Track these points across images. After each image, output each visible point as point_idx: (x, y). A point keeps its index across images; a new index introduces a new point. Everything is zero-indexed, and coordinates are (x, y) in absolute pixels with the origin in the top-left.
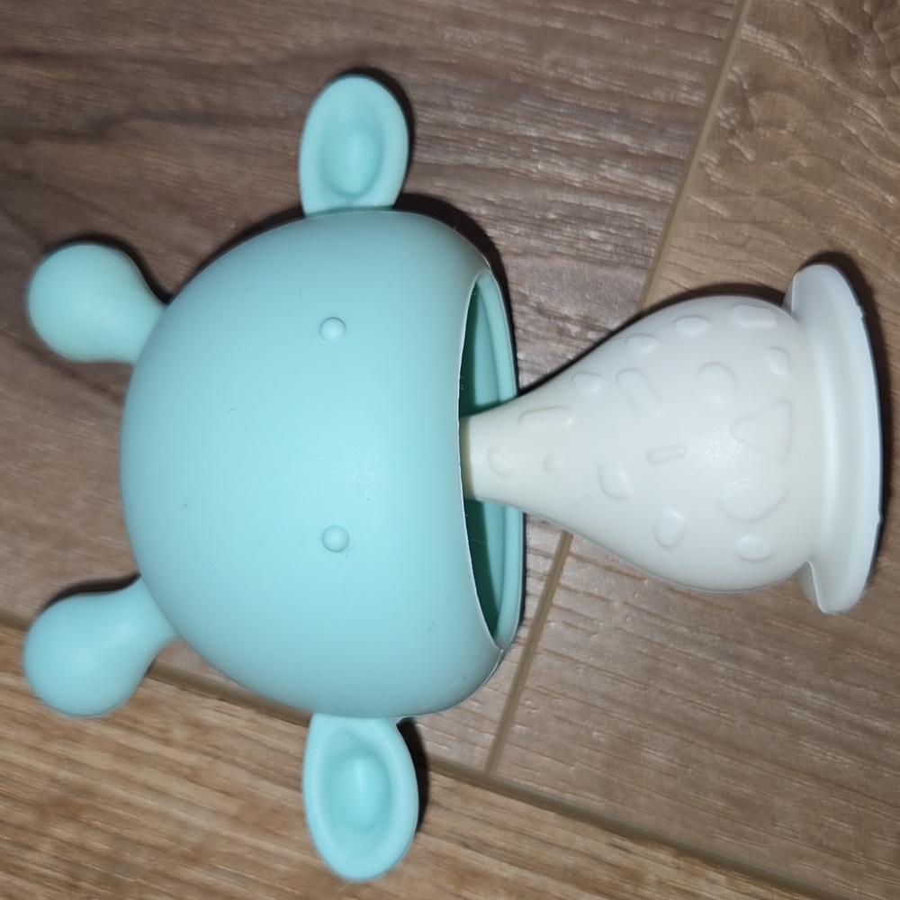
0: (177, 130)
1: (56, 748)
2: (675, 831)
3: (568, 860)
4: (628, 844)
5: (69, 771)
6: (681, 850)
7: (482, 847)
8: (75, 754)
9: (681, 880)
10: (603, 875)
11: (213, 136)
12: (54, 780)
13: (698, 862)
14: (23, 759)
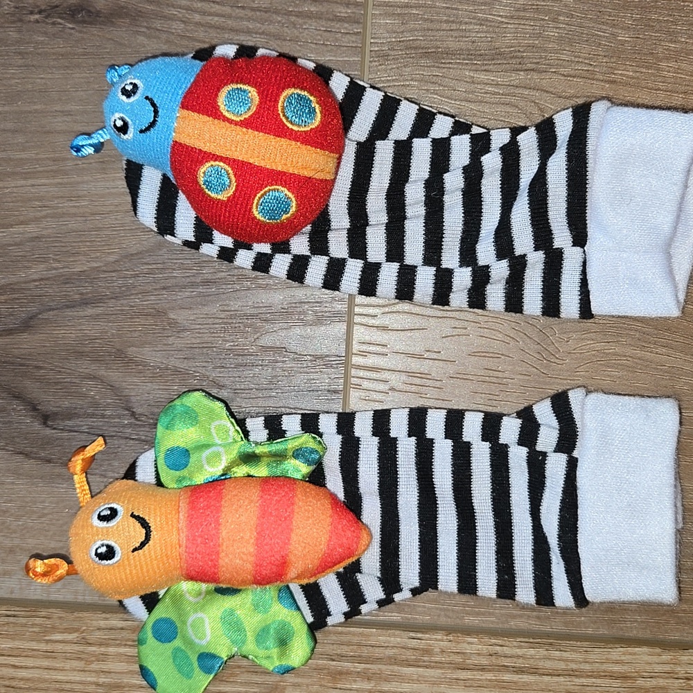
0: (69, 312)
1: (94, 666)
2: (443, 621)
3: (389, 652)
4: (419, 635)
5: (104, 678)
6: (449, 630)
7: (341, 657)
8: (105, 667)
9: (453, 647)
10: (410, 655)
11: (90, 311)
12: (97, 684)
13: (459, 635)
14: (78, 677)
